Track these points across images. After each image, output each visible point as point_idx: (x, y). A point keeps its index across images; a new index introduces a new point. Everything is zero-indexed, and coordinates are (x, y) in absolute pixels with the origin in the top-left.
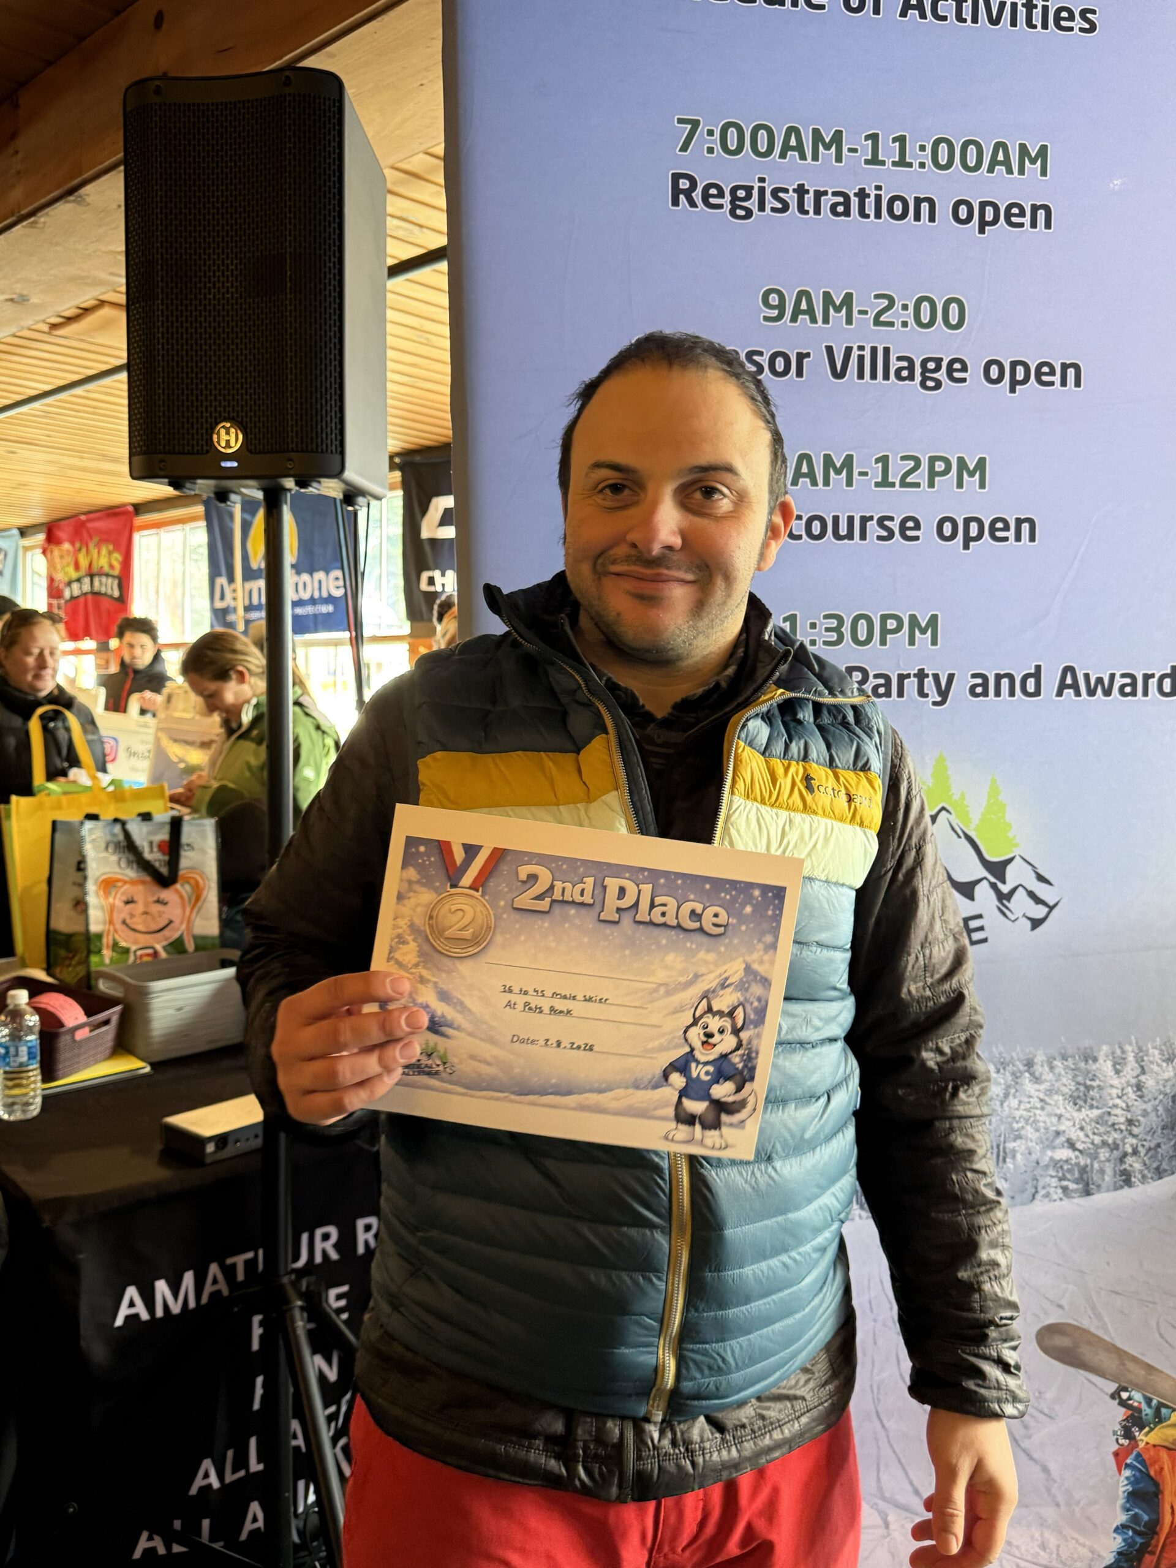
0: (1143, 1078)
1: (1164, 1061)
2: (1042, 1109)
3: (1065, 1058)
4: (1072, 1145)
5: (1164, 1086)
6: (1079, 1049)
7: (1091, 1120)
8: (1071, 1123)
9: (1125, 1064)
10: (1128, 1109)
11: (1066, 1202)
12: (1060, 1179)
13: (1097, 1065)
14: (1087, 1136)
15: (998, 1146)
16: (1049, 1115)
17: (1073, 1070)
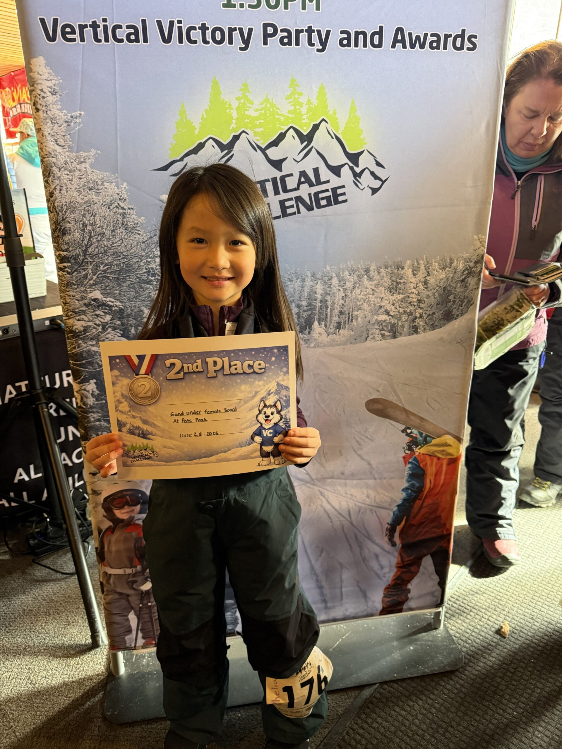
0: (428, 278)
1: (440, 269)
2: (373, 294)
3: (386, 267)
4: (387, 313)
5: (440, 283)
6: (394, 262)
7: (399, 300)
8: (388, 302)
9: (419, 271)
10: (419, 294)
11: (383, 341)
12: (381, 331)
13: (404, 270)
14: (396, 308)
15: (349, 314)
16: (376, 298)
17: (391, 274)
